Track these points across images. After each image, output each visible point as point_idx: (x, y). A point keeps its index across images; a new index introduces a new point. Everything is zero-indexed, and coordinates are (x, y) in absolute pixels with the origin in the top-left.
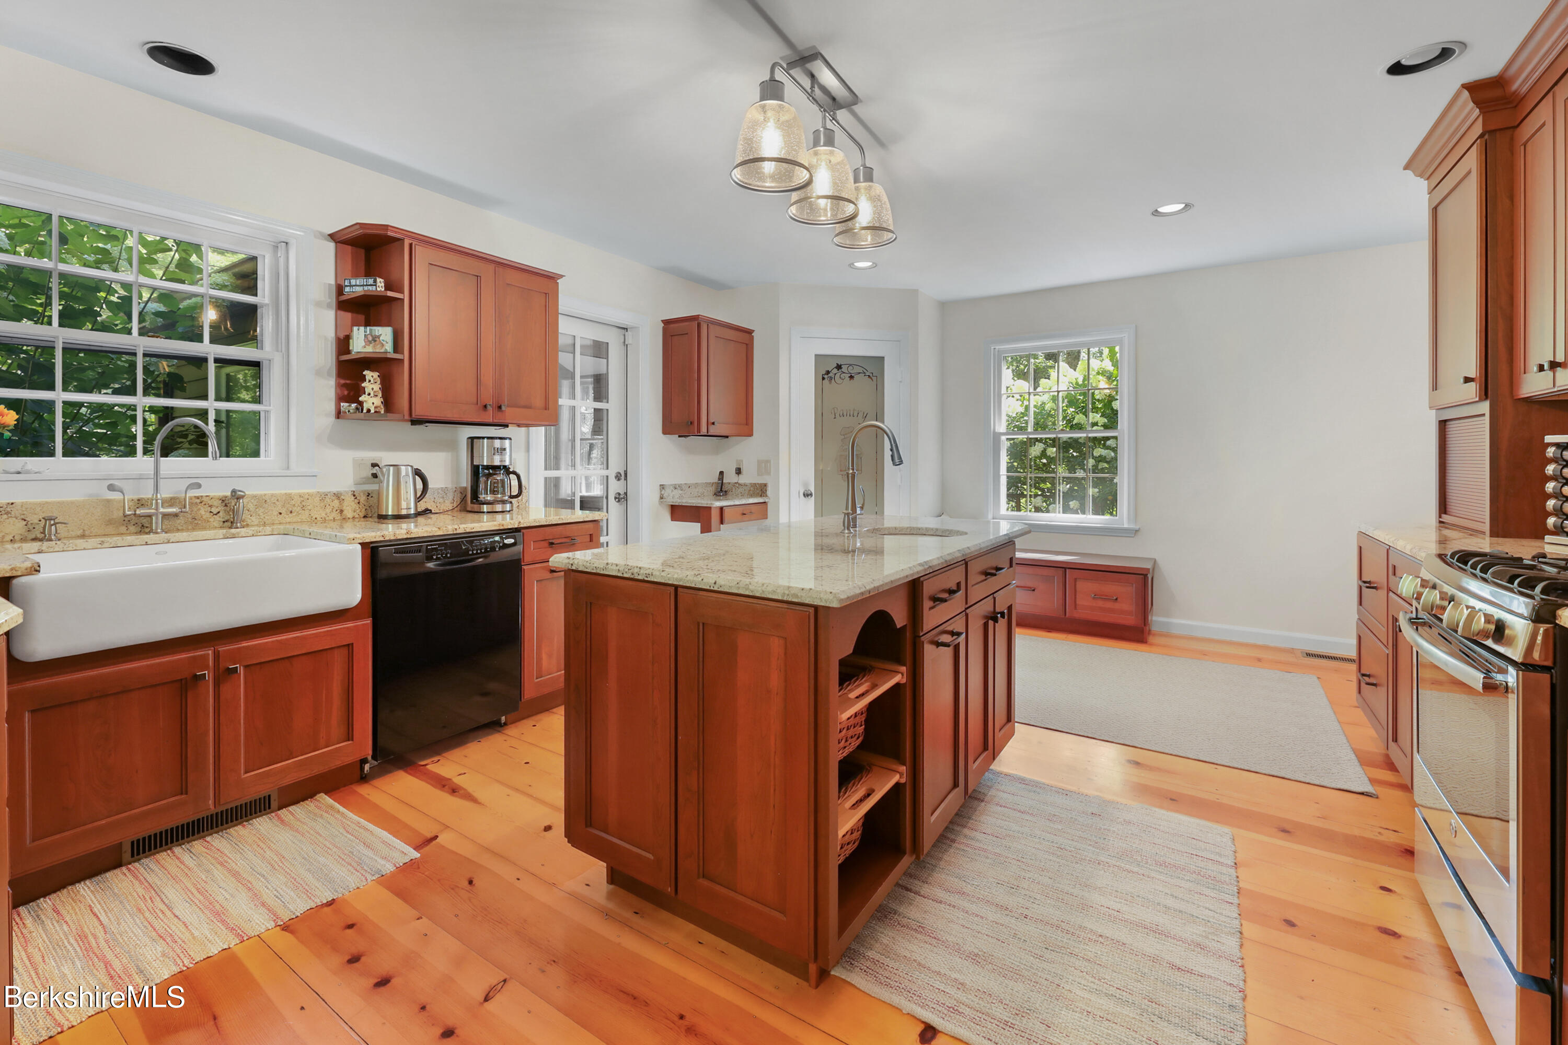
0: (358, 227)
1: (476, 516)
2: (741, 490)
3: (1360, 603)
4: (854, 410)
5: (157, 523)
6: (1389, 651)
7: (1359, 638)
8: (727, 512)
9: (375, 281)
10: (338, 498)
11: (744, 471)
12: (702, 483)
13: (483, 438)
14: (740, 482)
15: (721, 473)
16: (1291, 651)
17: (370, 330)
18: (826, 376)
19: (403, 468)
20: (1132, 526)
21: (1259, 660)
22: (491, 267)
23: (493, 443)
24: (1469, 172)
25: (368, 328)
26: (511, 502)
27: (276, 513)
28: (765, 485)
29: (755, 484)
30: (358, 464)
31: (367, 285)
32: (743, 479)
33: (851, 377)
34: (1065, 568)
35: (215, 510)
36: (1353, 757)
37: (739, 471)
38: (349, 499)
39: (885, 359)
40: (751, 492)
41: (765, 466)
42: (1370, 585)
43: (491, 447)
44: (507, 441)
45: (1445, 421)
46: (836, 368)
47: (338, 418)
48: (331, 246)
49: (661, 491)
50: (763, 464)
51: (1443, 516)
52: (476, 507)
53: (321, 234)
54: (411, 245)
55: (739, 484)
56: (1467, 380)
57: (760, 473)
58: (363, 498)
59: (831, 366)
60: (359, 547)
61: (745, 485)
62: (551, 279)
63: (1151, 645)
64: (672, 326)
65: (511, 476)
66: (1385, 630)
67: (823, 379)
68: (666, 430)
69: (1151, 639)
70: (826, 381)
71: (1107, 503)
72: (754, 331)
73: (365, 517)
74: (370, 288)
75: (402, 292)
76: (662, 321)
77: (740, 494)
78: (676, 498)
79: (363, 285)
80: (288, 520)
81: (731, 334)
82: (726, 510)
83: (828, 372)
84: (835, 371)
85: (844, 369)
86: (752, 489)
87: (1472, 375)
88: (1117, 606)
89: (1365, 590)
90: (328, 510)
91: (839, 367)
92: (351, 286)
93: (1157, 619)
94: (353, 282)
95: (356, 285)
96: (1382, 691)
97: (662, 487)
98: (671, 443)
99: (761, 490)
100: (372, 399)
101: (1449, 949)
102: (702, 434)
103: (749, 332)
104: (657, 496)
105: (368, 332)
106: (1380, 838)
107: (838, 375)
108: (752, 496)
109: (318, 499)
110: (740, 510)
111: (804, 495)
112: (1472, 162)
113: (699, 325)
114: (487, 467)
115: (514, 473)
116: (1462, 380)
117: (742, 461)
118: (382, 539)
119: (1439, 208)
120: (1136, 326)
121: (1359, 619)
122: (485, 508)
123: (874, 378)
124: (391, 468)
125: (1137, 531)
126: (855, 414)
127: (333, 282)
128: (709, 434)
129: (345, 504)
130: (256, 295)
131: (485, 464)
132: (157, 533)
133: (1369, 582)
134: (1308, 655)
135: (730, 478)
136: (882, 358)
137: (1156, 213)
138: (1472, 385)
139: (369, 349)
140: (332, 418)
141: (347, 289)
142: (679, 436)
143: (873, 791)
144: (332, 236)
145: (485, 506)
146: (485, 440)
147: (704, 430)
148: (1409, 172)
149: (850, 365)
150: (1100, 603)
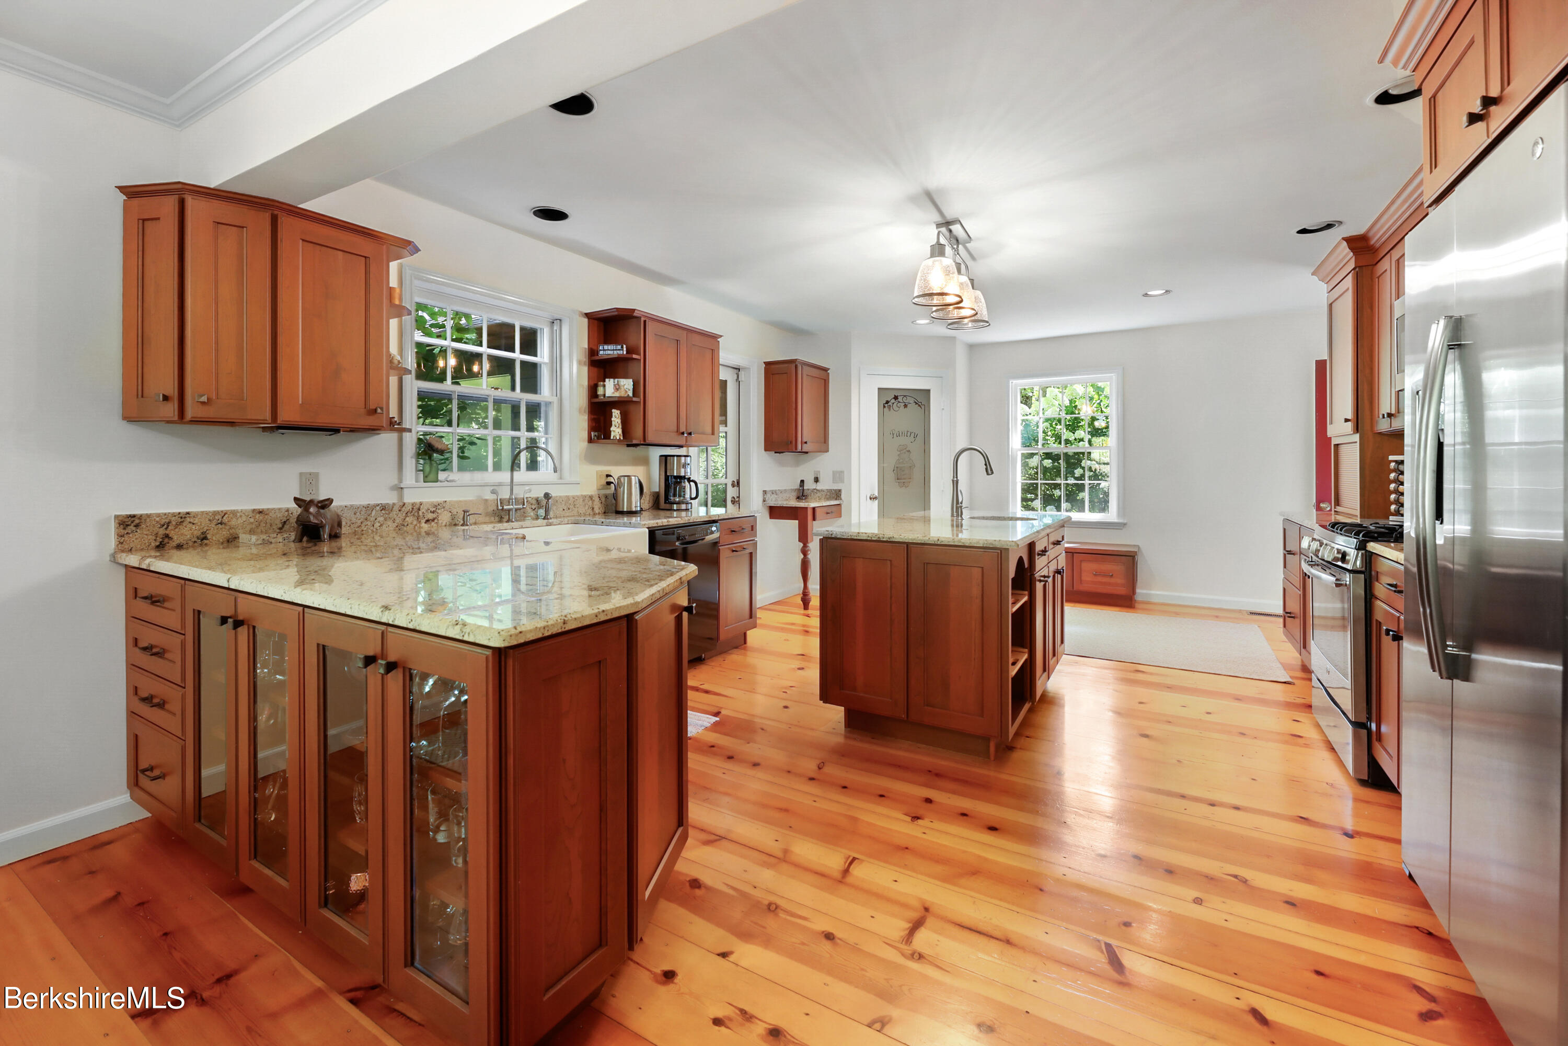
0: (615, 310)
1: (668, 513)
2: (819, 494)
3: (1285, 567)
4: (908, 432)
5: (512, 515)
6: (1301, 593)
7: (1284, 590)
8: (818, 511)
9: (622, 347)
10: (592, 499)
11: (821, 479)
12: (789, 490)
13: (674, 456)
14: (818, 488)
15: (802, 481)
16: (1240, 611)
17: (618, 381)
18: (886, 405)
19: (633, 478)
20: (1121, 521)
21: (1217, 617)
22: (685, 332)
23: (680, 460)
24: (1348, 289)
25: (616, 380)
26: (691, 503)
27: (562, 509)
28: (840, 491)
29: (831, 490)
30: (599, 475)
31: (616, 350)
32: (819, 486)
33: (906, 406)
34: (1073, 553)
35: (534, 507)
36: (1280, 666)
37: (816, 480)
38: (597, 500)
39: (931, 391)
40: (828, 496)
41: (839, 476)
42: (1290, 552)
43: (679, 462)
44: (689, 458)
45: (1338, 445)
46: (894, 398)
47: (591, 442)
48: (586, 320)
49: (764, 495)
50: (838, 475)
51: (1338, 507)
52: (668, 506)
53: (581, 313)
54: (645, 322)
55: (817, 490)
56: (1347, 420)
57: (834, 481)
58: (603, 499)
59: (890, 397)
60: (647, 530)
61: (822, 491)
62: (714, 337)
63: (1139, 609)
64: (773, 366)
65: (691, 483)
66: (1298, 579)
67: (884, 407)
68: (767, 449)
69: (1137, 605)
70: (886, 409)
71: (1101, 503)
72: (829, 369)
73: (604, 513)
74: (619, 352)
75: (639, 354)
76: (764, 362)
77: (818, 498)
78: (773, 501)
79: (614, 350)
80: (567, 514)
81: (815, 372)
82: (818, 510)
83: (887, 402)
84: (893, 401)
85: (900, 399)
86: (828, 494)
87: (1349, 417)
88: (1112, 580)
89: (1287, 555)
90: (587, 508)
91: (896, 398)
92: (604, 350)
93: (1141, 592)
94: (606, 347)
95: (608, 350)
96: (1297, 621)
97: (765, 492)
98: (768, 459)
99: (837, 494)
100: (616, 431)
101: (1329, 741)
102: (798, 451)
103: (826, 370)
104: (761, 499)
105: (616, 383)
106: (1294, 701)
107: (895, 404)
108: (828, 499)
109: (582, 500)
110: (825, 510)
111: (871, 499)
112: (1349, 283)
113: (796, 367)
114: (676, 477)
115: (693, 481)
116: (1343, 421)
117: (819, 472)
118: (656, 525)
119: (1333, 305)
120: (1123, 368)
121: (1285, 578)
122: (675, 507)
123: (923, 407)
124: (626, 478)
125: (1125, 524)
126: (909, 435)
127: (586, 346)
128: (803, 451)
129: (595, 503)
130: (536, 355)
131: (675, 475)
132: (512, 522)
133: (1290, 551)
134: (1252, 613)
135: (809, 485)
136: (929, 391)
137: (1146, 295)
138: (1349, 423)
139: (617, 394)
140: (586, 443)
141: (601, 352)
142: (775, 453)
143: (1018, 660)
144: (587, 315)
145: (675, 505)
146: (675, 458)
147: (799, 448)
148: (1315, 277)
149: (905, 396)
150: (1100, 579)
